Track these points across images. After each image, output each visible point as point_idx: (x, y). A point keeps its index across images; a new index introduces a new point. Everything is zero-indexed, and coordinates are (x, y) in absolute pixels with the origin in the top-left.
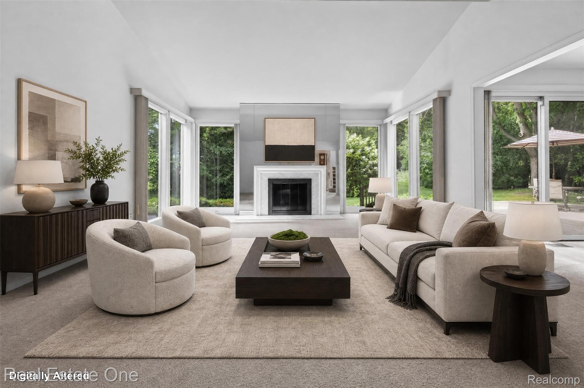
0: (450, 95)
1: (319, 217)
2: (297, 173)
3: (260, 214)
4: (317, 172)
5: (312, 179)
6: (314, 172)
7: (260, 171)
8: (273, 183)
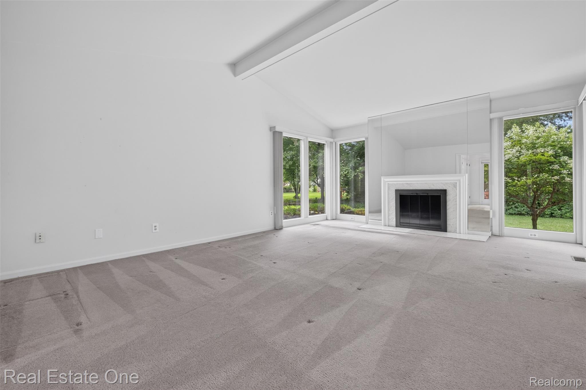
2: (428, 183)
3: (387, 225)
4: (455, 183)
5: (447, 190)
6: (450, 183)
7: (387, 181)
8: (401, 194)
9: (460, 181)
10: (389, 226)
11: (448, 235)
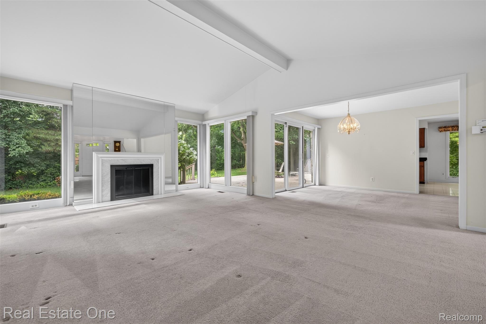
0: (257, 115)
1: (159, 196)
2: (140, 159)
3: (101, 201)
4: (158, 159)
5: (154, 165)
6: (155, 159)
7: (101, 157)
8: (116, 169)
9: (161, 158)
10: (102, 202)
11: (154, 197)
